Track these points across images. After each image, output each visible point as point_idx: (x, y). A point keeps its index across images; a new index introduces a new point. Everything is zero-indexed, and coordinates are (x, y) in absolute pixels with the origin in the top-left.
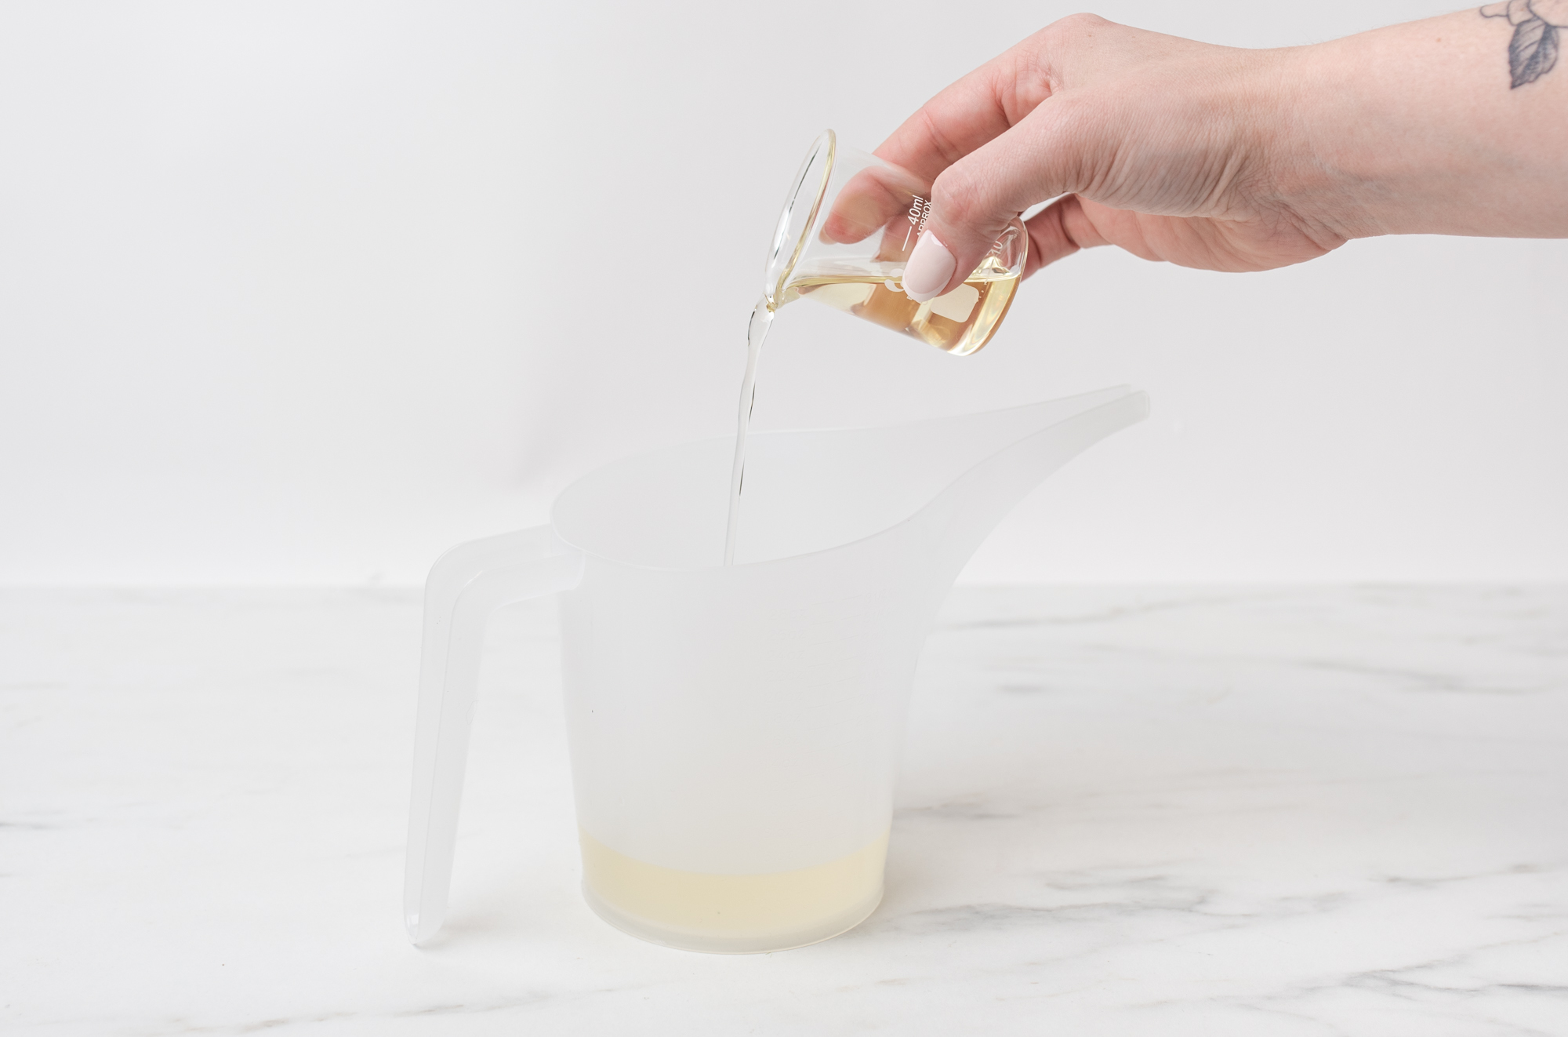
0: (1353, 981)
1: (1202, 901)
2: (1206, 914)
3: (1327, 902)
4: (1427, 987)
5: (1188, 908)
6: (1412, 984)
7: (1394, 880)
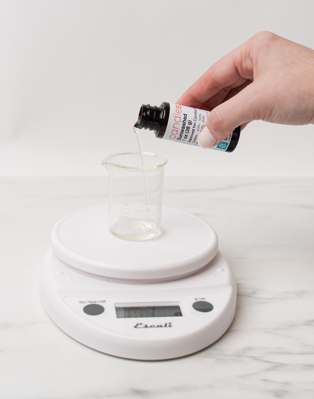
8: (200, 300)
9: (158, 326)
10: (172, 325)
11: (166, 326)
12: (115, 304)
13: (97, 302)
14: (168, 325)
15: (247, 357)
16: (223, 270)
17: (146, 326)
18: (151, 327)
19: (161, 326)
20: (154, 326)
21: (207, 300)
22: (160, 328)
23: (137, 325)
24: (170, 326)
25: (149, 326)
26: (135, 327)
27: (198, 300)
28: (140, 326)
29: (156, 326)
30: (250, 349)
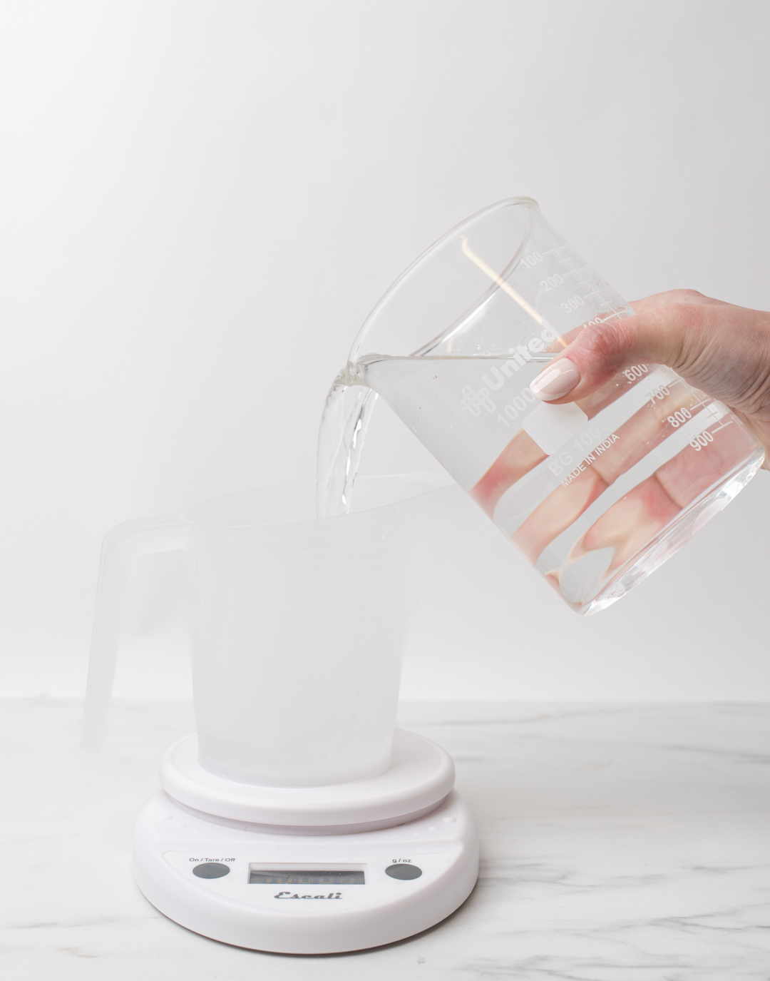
0: (656, 923)
1: (564, 877)
2: (564, 885)
3: (648, 880)
4: (706, 927)
5: (553, 881)
6: (696, 925)
7: (698, 868)
8: (402, 862)
9: (316, 897)
10: (341, 896)
11: (330, 897)
12: (250, 864)
13: (220, 860)
14: (334, 896)
15: (537, 970)
16: (455, 820)
17: (296, 897)
18: (304, 897)
19: (322, 897)
20: (310, 896)
21: (414, 863)
22: (319, 900)
23: (281, 894)
24: (337, 897)
25: (300, 896)
26: (277, 897)
27: (398, 863)
28: (285, 895)
29: (313, 897)
30: (544, 959)
